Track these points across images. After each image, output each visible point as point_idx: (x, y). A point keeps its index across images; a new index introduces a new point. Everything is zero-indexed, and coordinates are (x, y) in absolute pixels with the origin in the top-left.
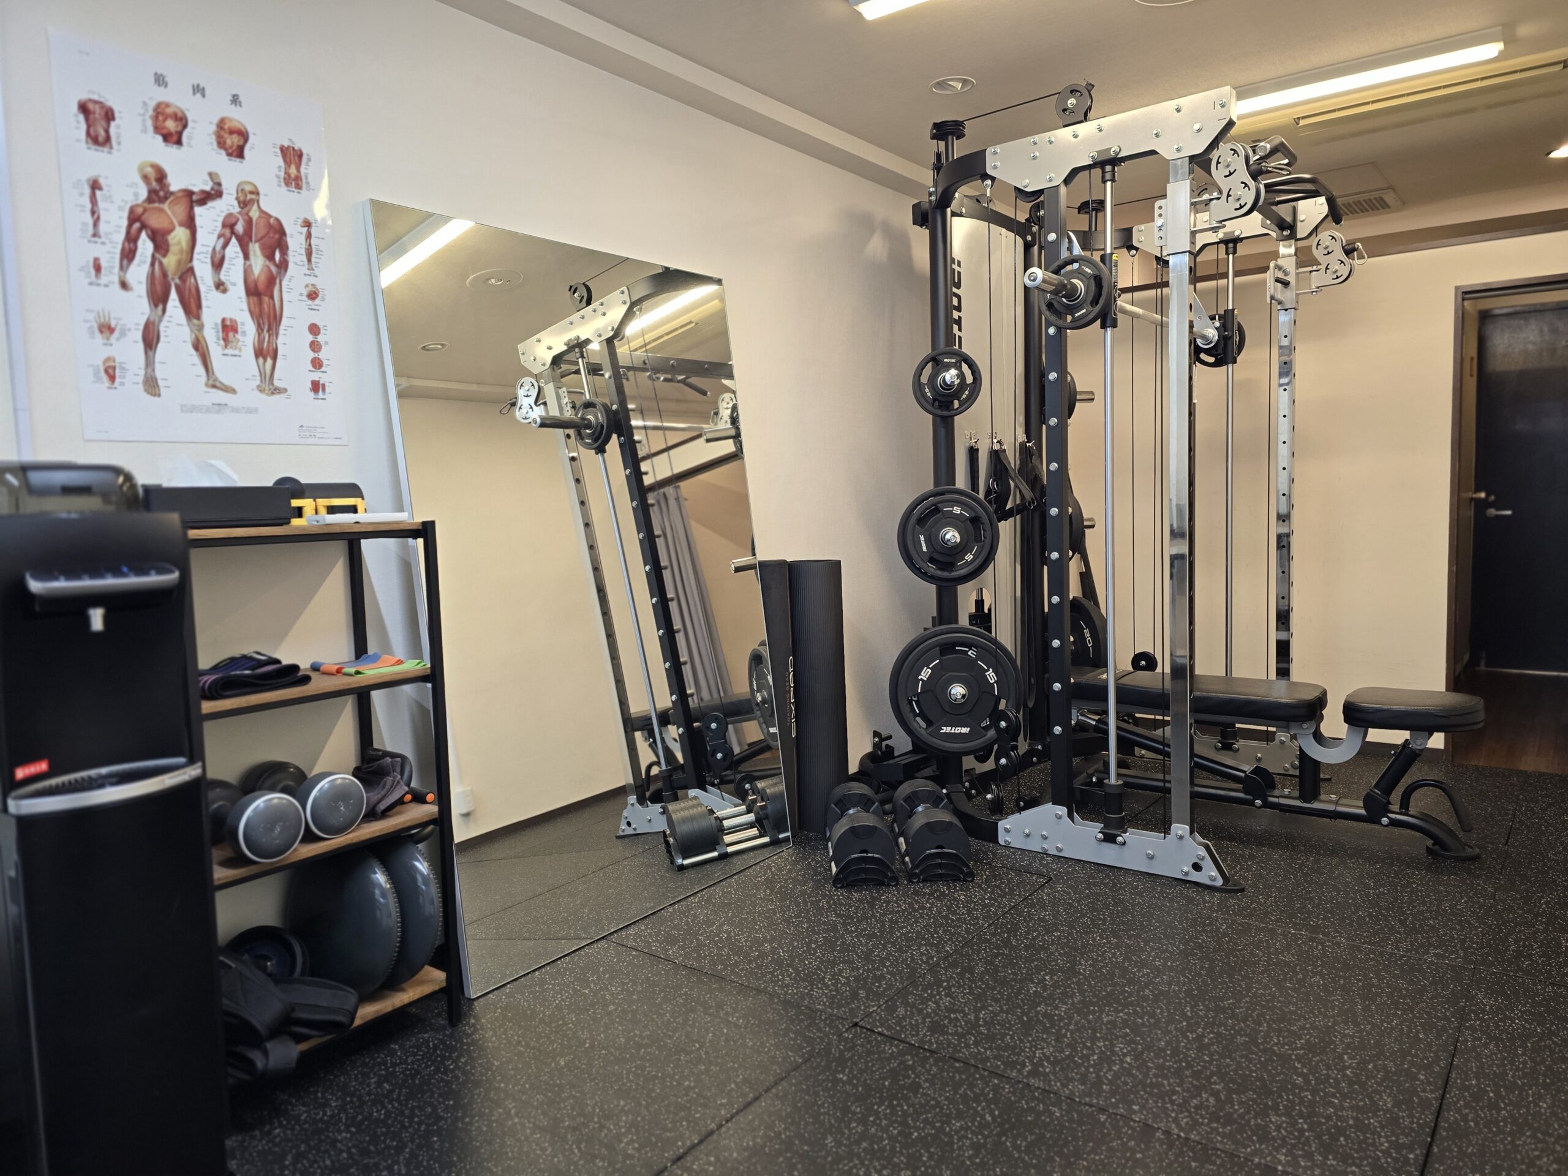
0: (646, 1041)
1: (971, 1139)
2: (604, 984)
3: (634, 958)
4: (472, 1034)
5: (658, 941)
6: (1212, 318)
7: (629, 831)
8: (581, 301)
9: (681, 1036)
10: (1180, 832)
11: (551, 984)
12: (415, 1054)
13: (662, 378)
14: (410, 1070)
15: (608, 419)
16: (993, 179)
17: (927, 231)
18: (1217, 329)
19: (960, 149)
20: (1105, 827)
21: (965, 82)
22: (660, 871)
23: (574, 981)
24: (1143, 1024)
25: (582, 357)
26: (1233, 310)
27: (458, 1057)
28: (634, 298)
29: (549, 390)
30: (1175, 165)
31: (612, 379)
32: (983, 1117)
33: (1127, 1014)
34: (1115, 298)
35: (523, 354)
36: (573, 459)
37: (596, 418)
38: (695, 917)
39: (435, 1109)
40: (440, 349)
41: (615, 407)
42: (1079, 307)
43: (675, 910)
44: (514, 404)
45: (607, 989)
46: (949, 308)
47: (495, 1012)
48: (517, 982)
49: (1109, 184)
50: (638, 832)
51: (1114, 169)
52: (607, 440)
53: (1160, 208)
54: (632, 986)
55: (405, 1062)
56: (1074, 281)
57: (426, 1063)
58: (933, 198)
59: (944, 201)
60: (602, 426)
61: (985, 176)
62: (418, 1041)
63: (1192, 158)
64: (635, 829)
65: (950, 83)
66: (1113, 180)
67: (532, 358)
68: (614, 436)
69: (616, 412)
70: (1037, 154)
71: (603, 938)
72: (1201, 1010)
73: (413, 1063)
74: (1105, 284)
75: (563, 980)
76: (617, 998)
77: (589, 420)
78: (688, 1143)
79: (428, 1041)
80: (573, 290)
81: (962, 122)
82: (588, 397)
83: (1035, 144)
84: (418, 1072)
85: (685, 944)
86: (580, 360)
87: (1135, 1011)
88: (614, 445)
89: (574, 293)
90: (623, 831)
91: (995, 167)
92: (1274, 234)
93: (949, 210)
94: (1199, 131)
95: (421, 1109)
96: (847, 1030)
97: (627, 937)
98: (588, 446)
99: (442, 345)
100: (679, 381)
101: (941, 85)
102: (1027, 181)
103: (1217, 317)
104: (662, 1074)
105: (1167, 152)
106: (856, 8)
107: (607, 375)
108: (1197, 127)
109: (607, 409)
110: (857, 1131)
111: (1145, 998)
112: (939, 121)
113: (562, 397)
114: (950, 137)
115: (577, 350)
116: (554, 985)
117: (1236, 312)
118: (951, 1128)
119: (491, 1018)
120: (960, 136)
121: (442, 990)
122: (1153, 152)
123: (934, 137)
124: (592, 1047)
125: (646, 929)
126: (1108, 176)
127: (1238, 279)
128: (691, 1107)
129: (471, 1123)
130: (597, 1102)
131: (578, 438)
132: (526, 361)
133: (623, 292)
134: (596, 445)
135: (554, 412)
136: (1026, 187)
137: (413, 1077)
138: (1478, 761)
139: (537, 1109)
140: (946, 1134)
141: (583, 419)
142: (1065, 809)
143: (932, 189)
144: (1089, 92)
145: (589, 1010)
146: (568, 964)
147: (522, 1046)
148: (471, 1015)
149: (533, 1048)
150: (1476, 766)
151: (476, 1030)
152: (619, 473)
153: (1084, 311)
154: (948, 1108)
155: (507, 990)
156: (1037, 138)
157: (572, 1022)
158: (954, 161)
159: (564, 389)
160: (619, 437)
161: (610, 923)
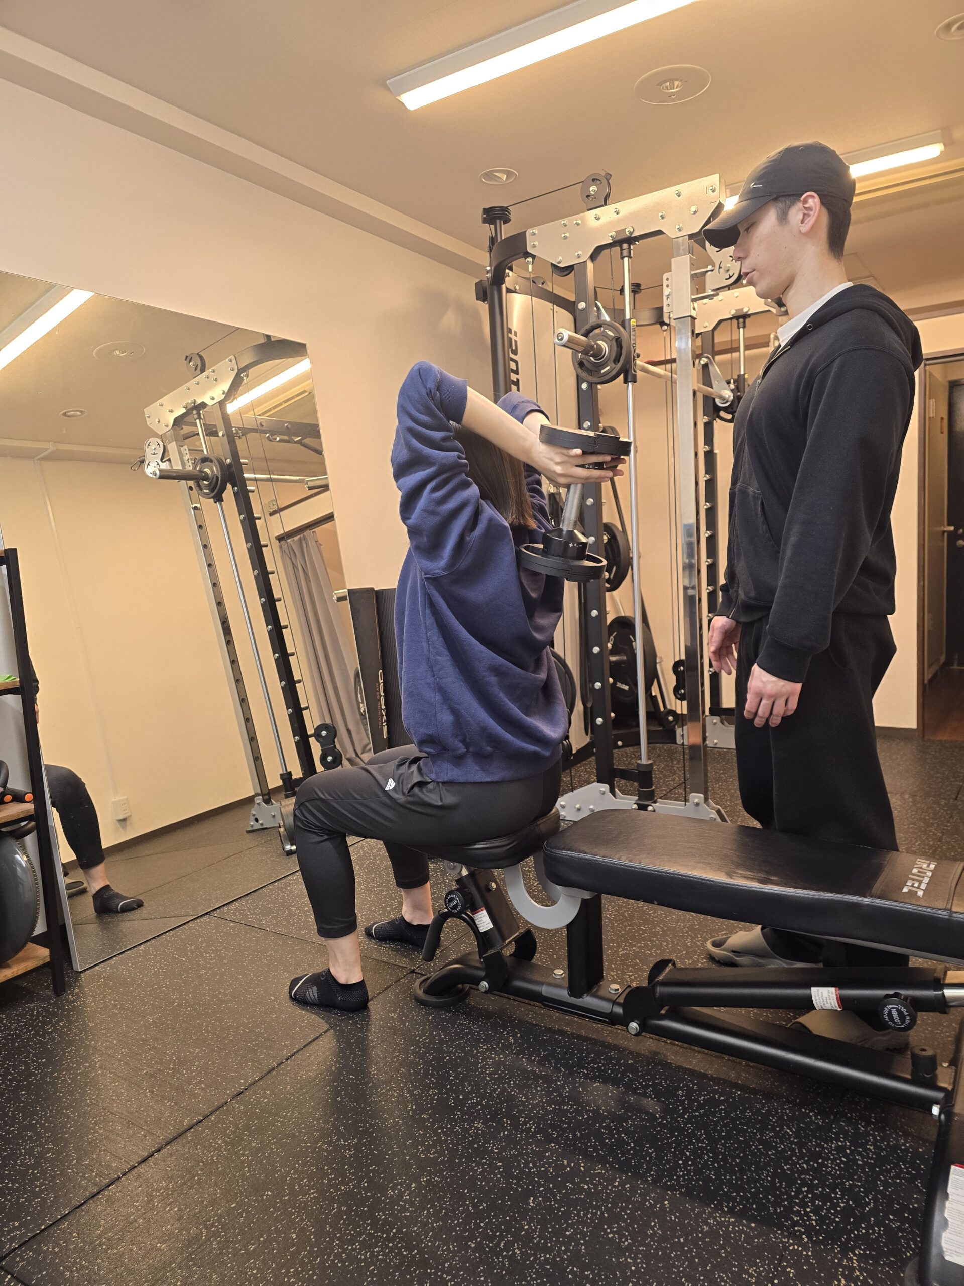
0: (228, 997)
1: (494, 1058)
2: (200, 952)
3: (230, 929)
4: (75, 1000)
5: (254, 914)
6: (728, 383)
7: (257, 826)
8: (196, 369)
9: (259, 991)
10: (696, 800)
11: (153, 955)
12: (20, 1021)
13: (278, 439)
14: (12, 1035)
15: (222, 470)
16: (533, 257)
17: (487, 305)
18: (732, 391)
19: (506, 231)
20: (639, 799)
21: (509, 174)
22: (273, 856)
23: (174, 951)
24: (651, 955)
25: (200, 418)
26: (744, 375)
27: (58, 1022)
28: (242, 365)
29: (172, 447)
30: (678, 243)
31: (226, 437)
32: (507, 1040)
33: (639, 948)
34: (634, 357)
35: (149, 417)
36: (196, 508)
37: (212, 471)
38: (291, 891)
39: (27, 1066)
40: (79, 416)
41: (228, 461)
42: (603, 365)
43: (274, 887)
44: (142, 462)
45: (202, 956)
46: (508, 371)
47: (99, 982)
48: (123, 955)
49: (626, 259)
50: (264, 827)
51: (629, 247)
52: (223, 489)
53: (667, 279)
54: (224, 953)
55: (9, 1029)
56: (600, 342)
57: (27, 1029)
58: (489, 275)
59: (498, 278)
60: (217, 477)
61: (527, 254)
62: (23, 1010)
63: (691, 236)
64: (262, 824)
65: (496, 174)
66: (629, 257)
67: (157, 420)
68: (229, 486)
69: (230, 465)
70: (568, 235)
71: (207, 914)
72: (699, 941)
73: (16, 1029)
74: (624, 344)
75: (164, 950)
76: (209, 963)
77: (206, 473)
78: (250, 1080)
79: (33, 1010)
80: (189, 359)
81: (507, 208)
82: (206, 453)
83: (566, 225)
84: (18, 1036)
85: (278, 914)
86: (198, 421)
87: (646, 945)
88: (229, 493)
89: (190, 361)
90: (252, 826)
91: (534, 246)
92: (774, 311)
93: (504, 286)
94: (695, 212)
95: (15, 1067)
96: (404, 976)
97: (228, 912)
98: (206, 496)
99: (81, 412)
100: (296, 442)
101: (489, 176)
102: (560, 258)
103: (732, 381)
104: (237, 1024)
105: (671, 232)
106: (398, 98)
107: (221, 434)
108: (693, 209)
109: (221, 463)
110: (398, 1059)
111: (655, 934)
112: (487, 207)
113: (184, 454)
114: (498, 221)
115: (195, 412)
116: (155, 956)
117: (746, 376)
118: (478, 1051)
119: (93, 987)
120: (507, 220)
121: (46, 965)
122: (659, 232)
123: (485, 221)
124: (179, 1005)
125: (246, 904)
126: (625, 253)
127: (748, 352)
128: (257, 1050)
129: (58, 1078)
130: (175, 1051)
131: (198, 488)
132: (152, 423)
133: (231, 361)
134: (213, 494)
135: (177, 466)
136: (559, 263)
137: (13, 1041)
138: (944, 737)
139: (120, 1061)
140: (473, 1056)
141: (201, 471)
142: (607, 786)
143: (488, 268)
144: (608, 181)
145: (183, 975)
146: (171, 938)
147: (117, 1009)
148: (76, 985)
149: (127, 1010)
150: (941, 741)
151: (79, 997)
152: (235, 519)
153: (608, 368)
154: (479, 1035)
155: (112, 962)
156: (565, 221)
157: (166, 987)
158: (502, 241)
159: (186, 447)
160: (233, 487)
161: (216, 902)
